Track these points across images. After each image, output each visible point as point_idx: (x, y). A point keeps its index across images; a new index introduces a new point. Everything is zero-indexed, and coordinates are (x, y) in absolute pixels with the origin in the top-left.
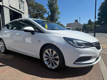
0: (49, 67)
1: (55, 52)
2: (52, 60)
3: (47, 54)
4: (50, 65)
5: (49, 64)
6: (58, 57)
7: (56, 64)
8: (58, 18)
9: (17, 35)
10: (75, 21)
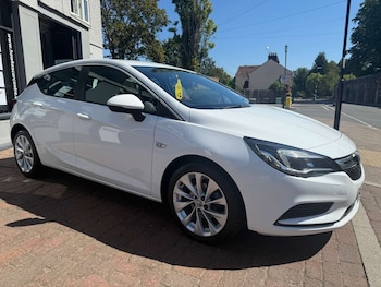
0: (192, 230)
1: (213, 186)
2: (202, 208)
3: (186, 189)
4: (196, 225)
5: (194, 219)
6: (222, 201)
7: (215, 222)
8: (207, 47)
9: (81, 118)
10: (270, 57)
